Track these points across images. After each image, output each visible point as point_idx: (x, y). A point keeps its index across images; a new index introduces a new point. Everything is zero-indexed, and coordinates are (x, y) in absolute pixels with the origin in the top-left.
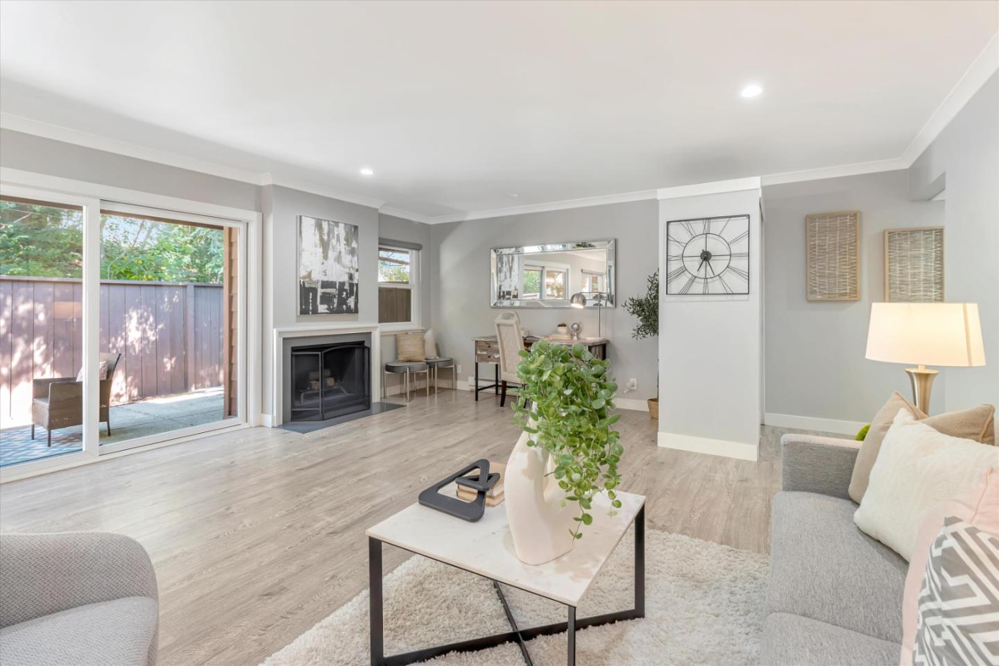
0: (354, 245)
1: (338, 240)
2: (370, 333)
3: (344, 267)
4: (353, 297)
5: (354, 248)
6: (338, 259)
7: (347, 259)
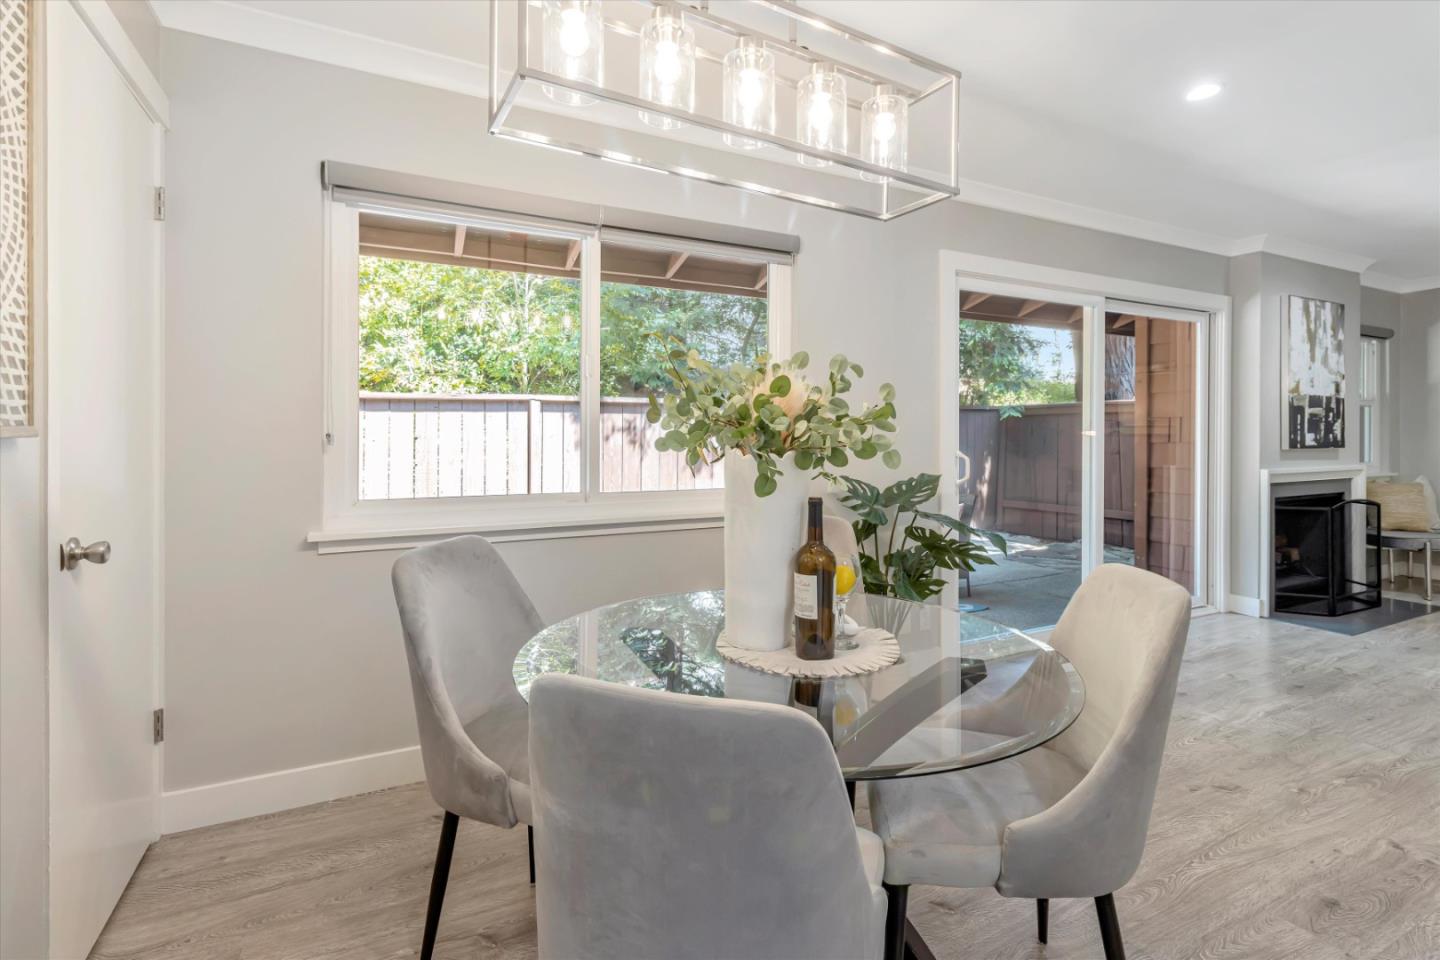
0: (1341, 336)
1: (1325, 331)
2: (1350, 480)
3: (1331, 372)
4: (1340, 421)
5: (1340, 341)
6: (1325, 361)
7: (1333, 357)
